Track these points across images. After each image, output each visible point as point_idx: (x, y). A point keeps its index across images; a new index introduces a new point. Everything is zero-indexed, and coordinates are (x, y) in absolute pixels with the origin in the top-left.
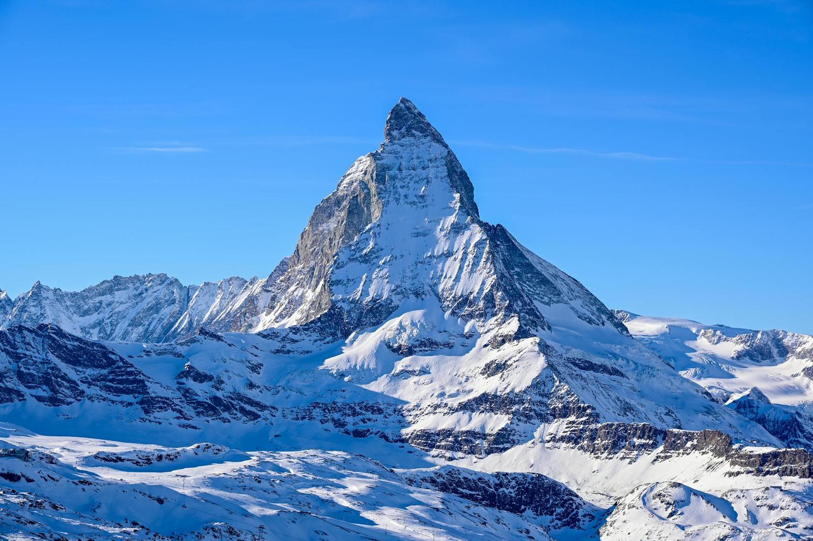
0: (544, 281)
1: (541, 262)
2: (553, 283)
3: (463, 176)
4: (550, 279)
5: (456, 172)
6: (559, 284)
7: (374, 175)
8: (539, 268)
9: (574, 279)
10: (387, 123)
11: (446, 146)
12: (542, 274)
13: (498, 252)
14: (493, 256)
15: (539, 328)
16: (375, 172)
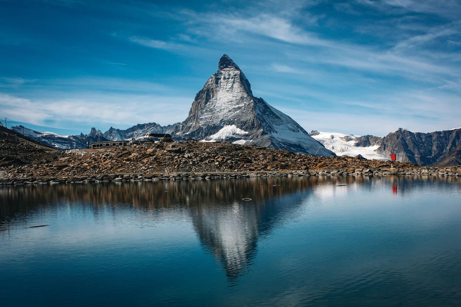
0: (277, 117)
1: (276, 110)
2: (280, 117)
3: (247, 81)
4: (279, 116)
5: (244, 79)
6: (282, 118)
7: (215, 81)
8: (275, 112)
9: (288, 116)
10: (219, 63)
11: (240, 71)
12: (276, 115)
13: (257, 106)
14: (255, 107)
15: (272, 132)
16: (215, 80)
